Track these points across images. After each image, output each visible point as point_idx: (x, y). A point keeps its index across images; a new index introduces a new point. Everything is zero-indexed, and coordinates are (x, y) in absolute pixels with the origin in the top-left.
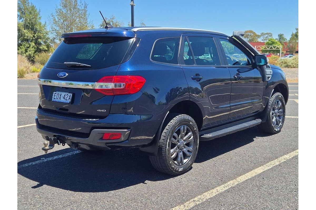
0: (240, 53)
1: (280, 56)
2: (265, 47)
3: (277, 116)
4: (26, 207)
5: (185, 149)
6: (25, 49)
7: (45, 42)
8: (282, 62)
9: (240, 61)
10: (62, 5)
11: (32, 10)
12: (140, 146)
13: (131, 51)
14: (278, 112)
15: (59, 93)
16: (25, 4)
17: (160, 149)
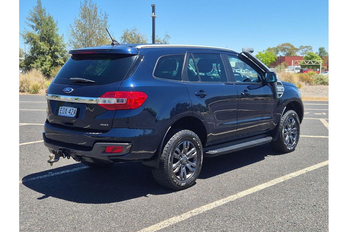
0: (250, 70)
1: (319, 72)
2: (303, 61)
3: (291, 134)
4: (31, 216)
5: (188, 165)
6: (41, 63)
7: (62, 56)
8: (318, 79)
9: (251, 77)
10: (81, 16)
11: (49, 20)
12: (143, 160)
13: (134, 67)
14: (292, 131)
15: (65, 108)
16: (42, 14)
17: (162, 163)
